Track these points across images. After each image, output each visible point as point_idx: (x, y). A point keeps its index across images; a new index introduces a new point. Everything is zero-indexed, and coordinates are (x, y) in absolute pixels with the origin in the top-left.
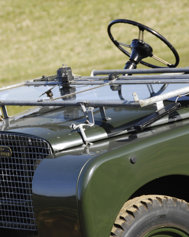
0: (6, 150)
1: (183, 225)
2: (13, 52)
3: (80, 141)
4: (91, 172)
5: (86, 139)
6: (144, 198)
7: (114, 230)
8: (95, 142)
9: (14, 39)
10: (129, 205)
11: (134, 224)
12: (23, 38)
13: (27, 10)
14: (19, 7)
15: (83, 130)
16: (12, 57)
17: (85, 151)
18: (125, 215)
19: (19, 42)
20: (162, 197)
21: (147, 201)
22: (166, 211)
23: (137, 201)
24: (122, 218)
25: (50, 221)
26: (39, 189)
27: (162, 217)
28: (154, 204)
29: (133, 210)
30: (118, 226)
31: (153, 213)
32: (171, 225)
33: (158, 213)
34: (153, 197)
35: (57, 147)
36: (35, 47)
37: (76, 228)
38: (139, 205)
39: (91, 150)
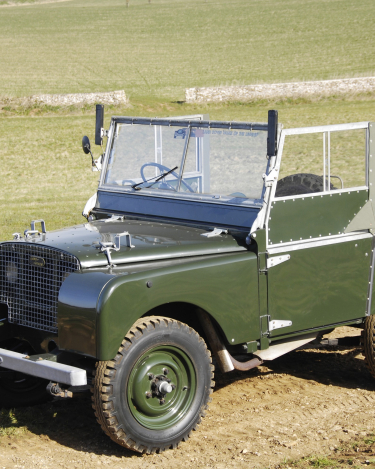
0: (40, 261)
1: (183, 345)
2: (50, 177)
3: (106, 262)
4: (112, 289)
5: (111, 260)
6: (153, 318)
7: (124, 342)
8: (118, 265)
9: (53, 167)
10: (139, 323)
11: (141, 339)
12: (61, 167)
13: (67, 144)
14: (61, 140)
15: (109, 253)
16: (49, 182)
17: (108, 271)
18: (135, 331)
19: (56, 169)
20: (168, 319)
21: (155, 321)
22: (171, 332)
23: (147, 320)
24: (131, 333)
25: (68, 327)
26: (65, 298)
27: (167, 336)
28: (161, 325)
29: (142, 327)
30: (127, 339)
31: (159, 332)
32: (173, 344)
33: (163, 332)
34: (161, 318)
35: (85, 264)
36: (69, 175)
37: (93, 337)
38: (148, 323)
39: (114, 271)
